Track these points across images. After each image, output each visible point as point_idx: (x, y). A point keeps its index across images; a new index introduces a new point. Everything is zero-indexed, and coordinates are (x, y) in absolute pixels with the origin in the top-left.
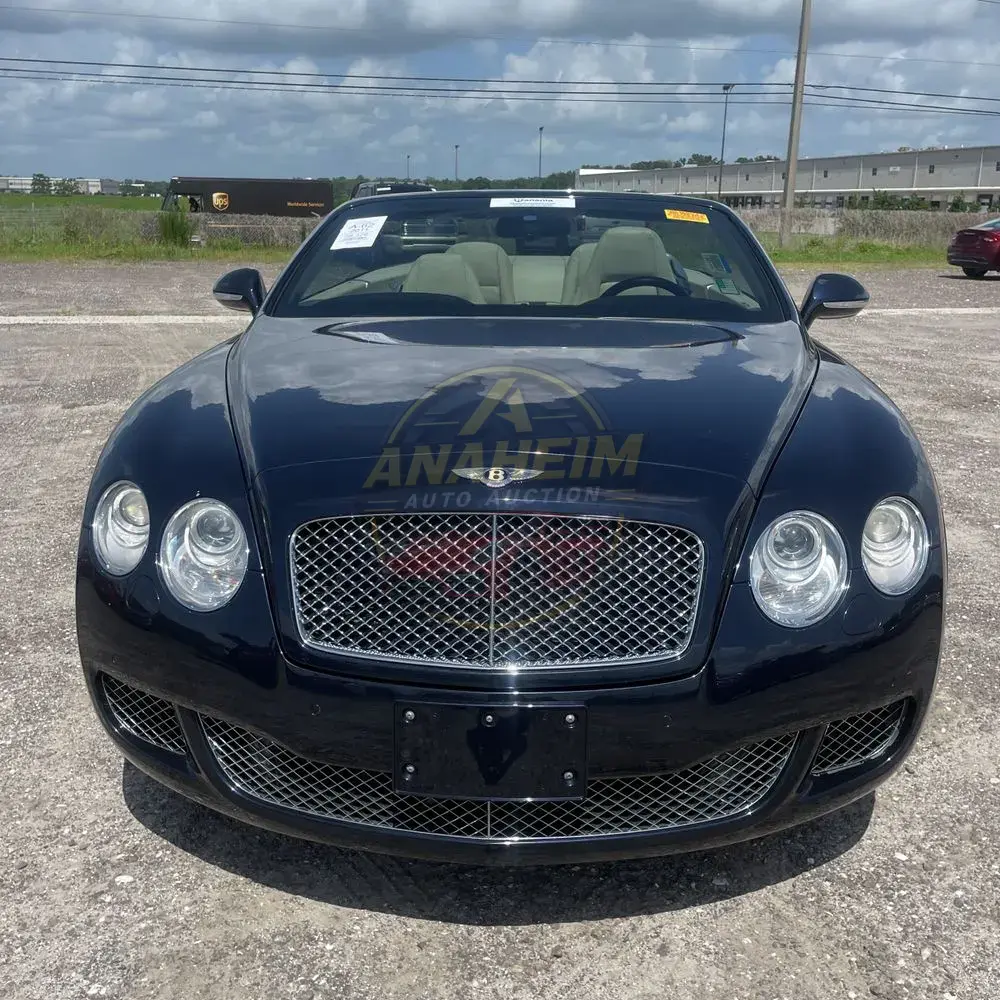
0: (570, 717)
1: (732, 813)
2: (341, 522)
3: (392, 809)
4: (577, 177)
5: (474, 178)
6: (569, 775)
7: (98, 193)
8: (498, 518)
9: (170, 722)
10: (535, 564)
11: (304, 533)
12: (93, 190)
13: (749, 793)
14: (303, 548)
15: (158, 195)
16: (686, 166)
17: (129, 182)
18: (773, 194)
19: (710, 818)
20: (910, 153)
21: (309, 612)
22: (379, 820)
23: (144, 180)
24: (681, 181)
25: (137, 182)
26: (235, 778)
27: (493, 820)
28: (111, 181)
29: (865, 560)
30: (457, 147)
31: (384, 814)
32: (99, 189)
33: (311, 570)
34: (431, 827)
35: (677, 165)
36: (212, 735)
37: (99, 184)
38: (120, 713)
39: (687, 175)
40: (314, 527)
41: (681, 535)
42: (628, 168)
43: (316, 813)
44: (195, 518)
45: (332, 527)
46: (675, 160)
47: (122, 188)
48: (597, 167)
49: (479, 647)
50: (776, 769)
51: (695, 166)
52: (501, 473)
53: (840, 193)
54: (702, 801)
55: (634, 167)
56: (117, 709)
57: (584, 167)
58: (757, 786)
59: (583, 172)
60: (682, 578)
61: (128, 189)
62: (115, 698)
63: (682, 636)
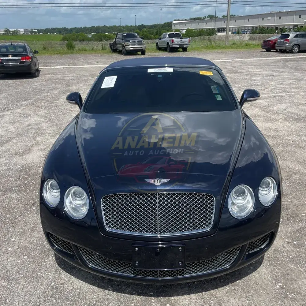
0: (180, 248)
1: (224, 267)
2: (115, 195)
3: (132, 271)
4: (173, 24)
5: (140, 25)
6: (180, 262)
7: (24, 34)
8: (158, 194)
9: (69, 246)
10: (169, 206)
11: (104, 198)
12: (22, 33)
13: (229, 261)
14: (104, 202)
15: (42, 34)
16: (206, 19)
17: (32, 30)
18: (232, 27)
19: (218, 269)
20: (274, 13)
21: (107, 220)
22: (129, 273)
23: (37, 29)
24: (205, 24)
25: (35, 30)
26: (88, 262)
27: (160, 273)
28: (27, 30)
29: (259, 195)
30: (135, 15)
31: (130, 272)
32: (24, 32)
33: (107, 208)
34: (143, 275)
35: (204, 19)
36: (81, 251)
37: (23, 31)
38: (54, 243)
39: (207, 22)
40: (107, 197)
41: (209, 196)
42: (188, 20)
43: (111, 272)
44: (72, 191)
45: (112, 196)
46: (203, 17)
47: (31, 32)
48: (179, 20)
49: (155, 229)
50: (236, 255)
51: (209, 19)
52: (159, 180)
53: (253, 26)
54: (216, 265)
55: (191, 19)
56: (53, 241)
57: (174, 20)
58: (231, 259)
59: (174, 22)
60: (209, 208)
61: (32, 32)
62: (53, 239)
63: (210, 223)
